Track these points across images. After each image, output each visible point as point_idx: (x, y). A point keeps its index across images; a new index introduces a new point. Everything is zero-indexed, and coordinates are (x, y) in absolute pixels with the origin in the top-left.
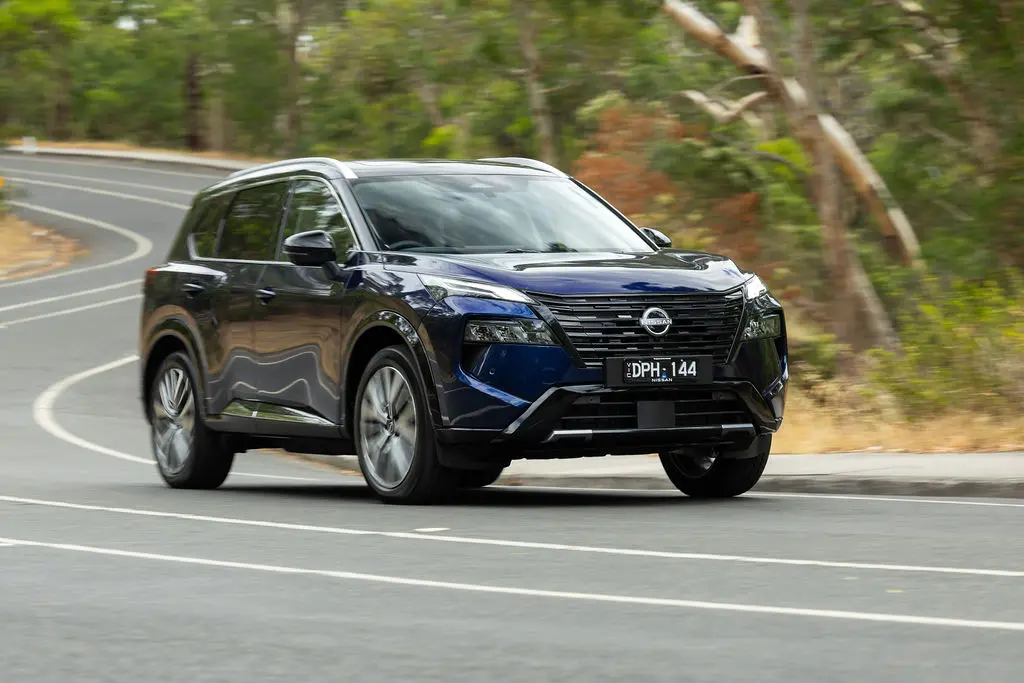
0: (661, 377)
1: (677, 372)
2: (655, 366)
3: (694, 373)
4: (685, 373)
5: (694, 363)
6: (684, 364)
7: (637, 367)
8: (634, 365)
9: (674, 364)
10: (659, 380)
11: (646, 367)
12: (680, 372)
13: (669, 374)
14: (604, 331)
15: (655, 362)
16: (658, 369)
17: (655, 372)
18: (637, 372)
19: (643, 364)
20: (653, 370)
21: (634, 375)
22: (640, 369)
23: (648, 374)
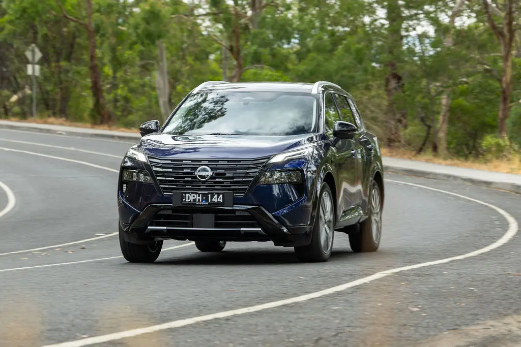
0: (202, 202)
1: (211, 199)
2: (199, 196)
3: (221, 200)
4: (216, 200)
5: (221, 195)
6: (216, 196)
7: (189, 196)
8: (187, 195)
9: (210, 195)
10: (201, 204)
11: (194, 196)
12: (213, 200)
13: (207, 200)
14: (175, 177)
15: (199, 194)
16: (200, 198)
17: (199, 199)
18: (189, 199)
19: (192, 195)
20: (198, 198)
21: (187, 201)
22: (190, 198)
23: (195, 200)
